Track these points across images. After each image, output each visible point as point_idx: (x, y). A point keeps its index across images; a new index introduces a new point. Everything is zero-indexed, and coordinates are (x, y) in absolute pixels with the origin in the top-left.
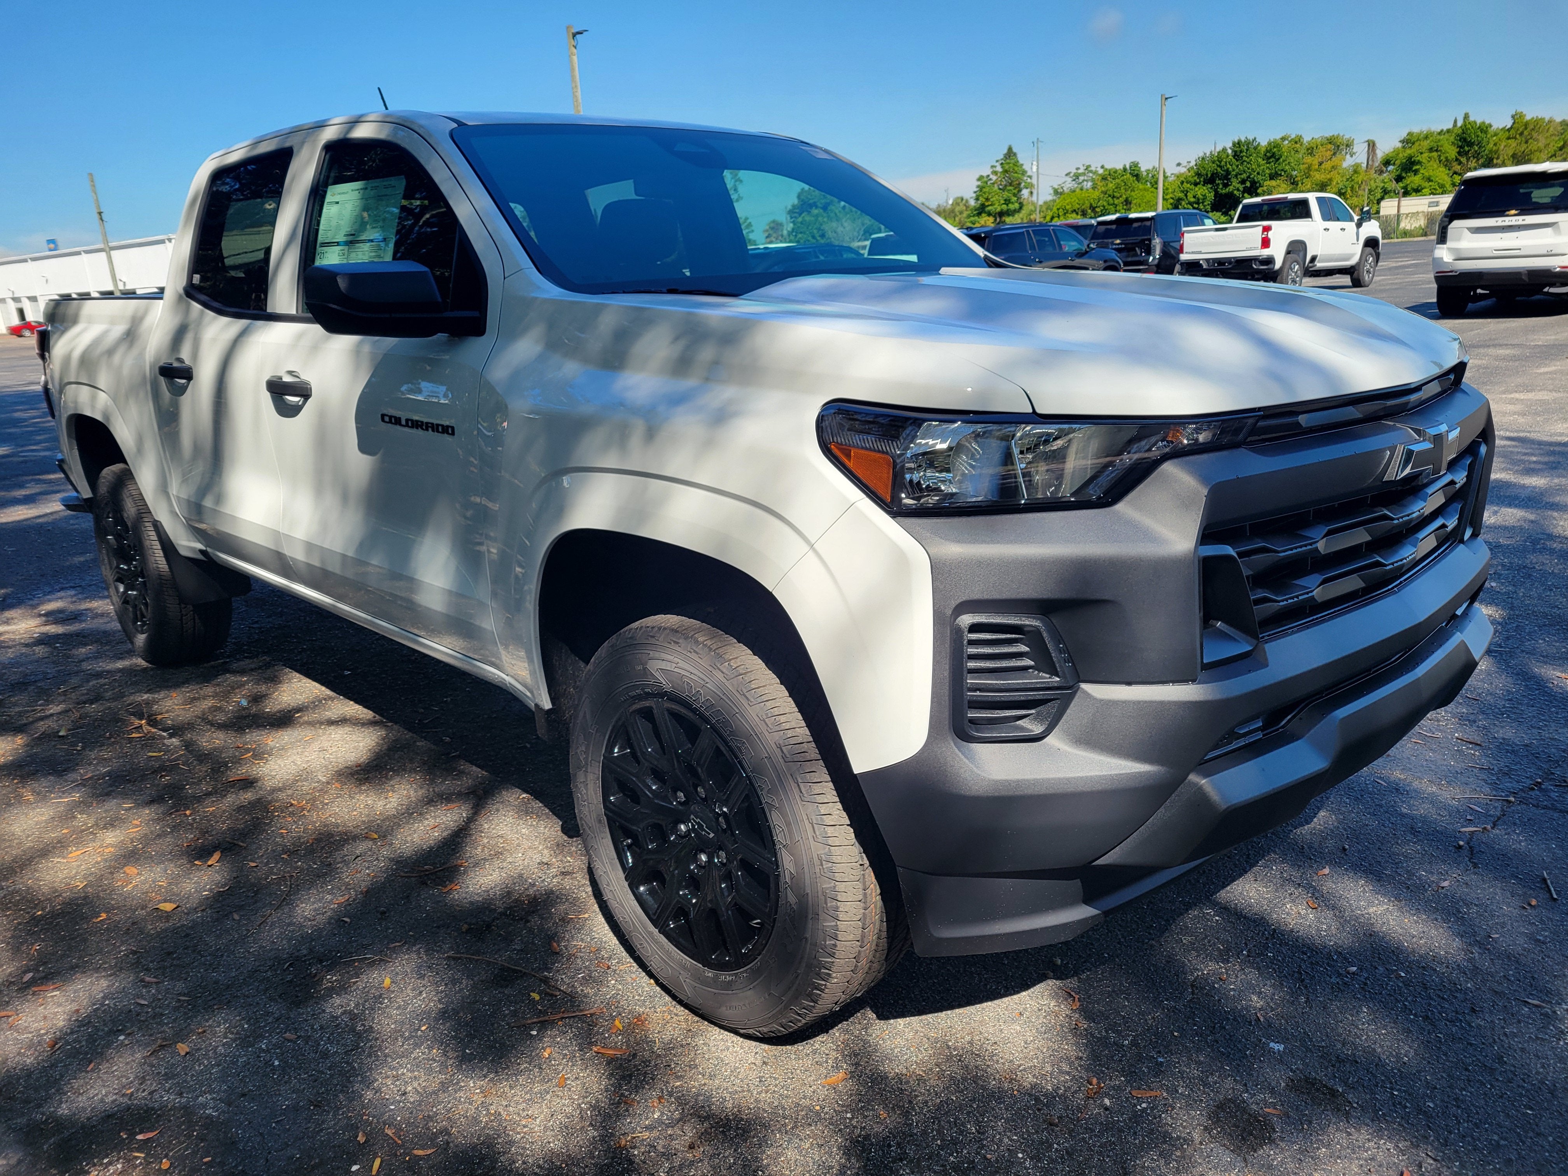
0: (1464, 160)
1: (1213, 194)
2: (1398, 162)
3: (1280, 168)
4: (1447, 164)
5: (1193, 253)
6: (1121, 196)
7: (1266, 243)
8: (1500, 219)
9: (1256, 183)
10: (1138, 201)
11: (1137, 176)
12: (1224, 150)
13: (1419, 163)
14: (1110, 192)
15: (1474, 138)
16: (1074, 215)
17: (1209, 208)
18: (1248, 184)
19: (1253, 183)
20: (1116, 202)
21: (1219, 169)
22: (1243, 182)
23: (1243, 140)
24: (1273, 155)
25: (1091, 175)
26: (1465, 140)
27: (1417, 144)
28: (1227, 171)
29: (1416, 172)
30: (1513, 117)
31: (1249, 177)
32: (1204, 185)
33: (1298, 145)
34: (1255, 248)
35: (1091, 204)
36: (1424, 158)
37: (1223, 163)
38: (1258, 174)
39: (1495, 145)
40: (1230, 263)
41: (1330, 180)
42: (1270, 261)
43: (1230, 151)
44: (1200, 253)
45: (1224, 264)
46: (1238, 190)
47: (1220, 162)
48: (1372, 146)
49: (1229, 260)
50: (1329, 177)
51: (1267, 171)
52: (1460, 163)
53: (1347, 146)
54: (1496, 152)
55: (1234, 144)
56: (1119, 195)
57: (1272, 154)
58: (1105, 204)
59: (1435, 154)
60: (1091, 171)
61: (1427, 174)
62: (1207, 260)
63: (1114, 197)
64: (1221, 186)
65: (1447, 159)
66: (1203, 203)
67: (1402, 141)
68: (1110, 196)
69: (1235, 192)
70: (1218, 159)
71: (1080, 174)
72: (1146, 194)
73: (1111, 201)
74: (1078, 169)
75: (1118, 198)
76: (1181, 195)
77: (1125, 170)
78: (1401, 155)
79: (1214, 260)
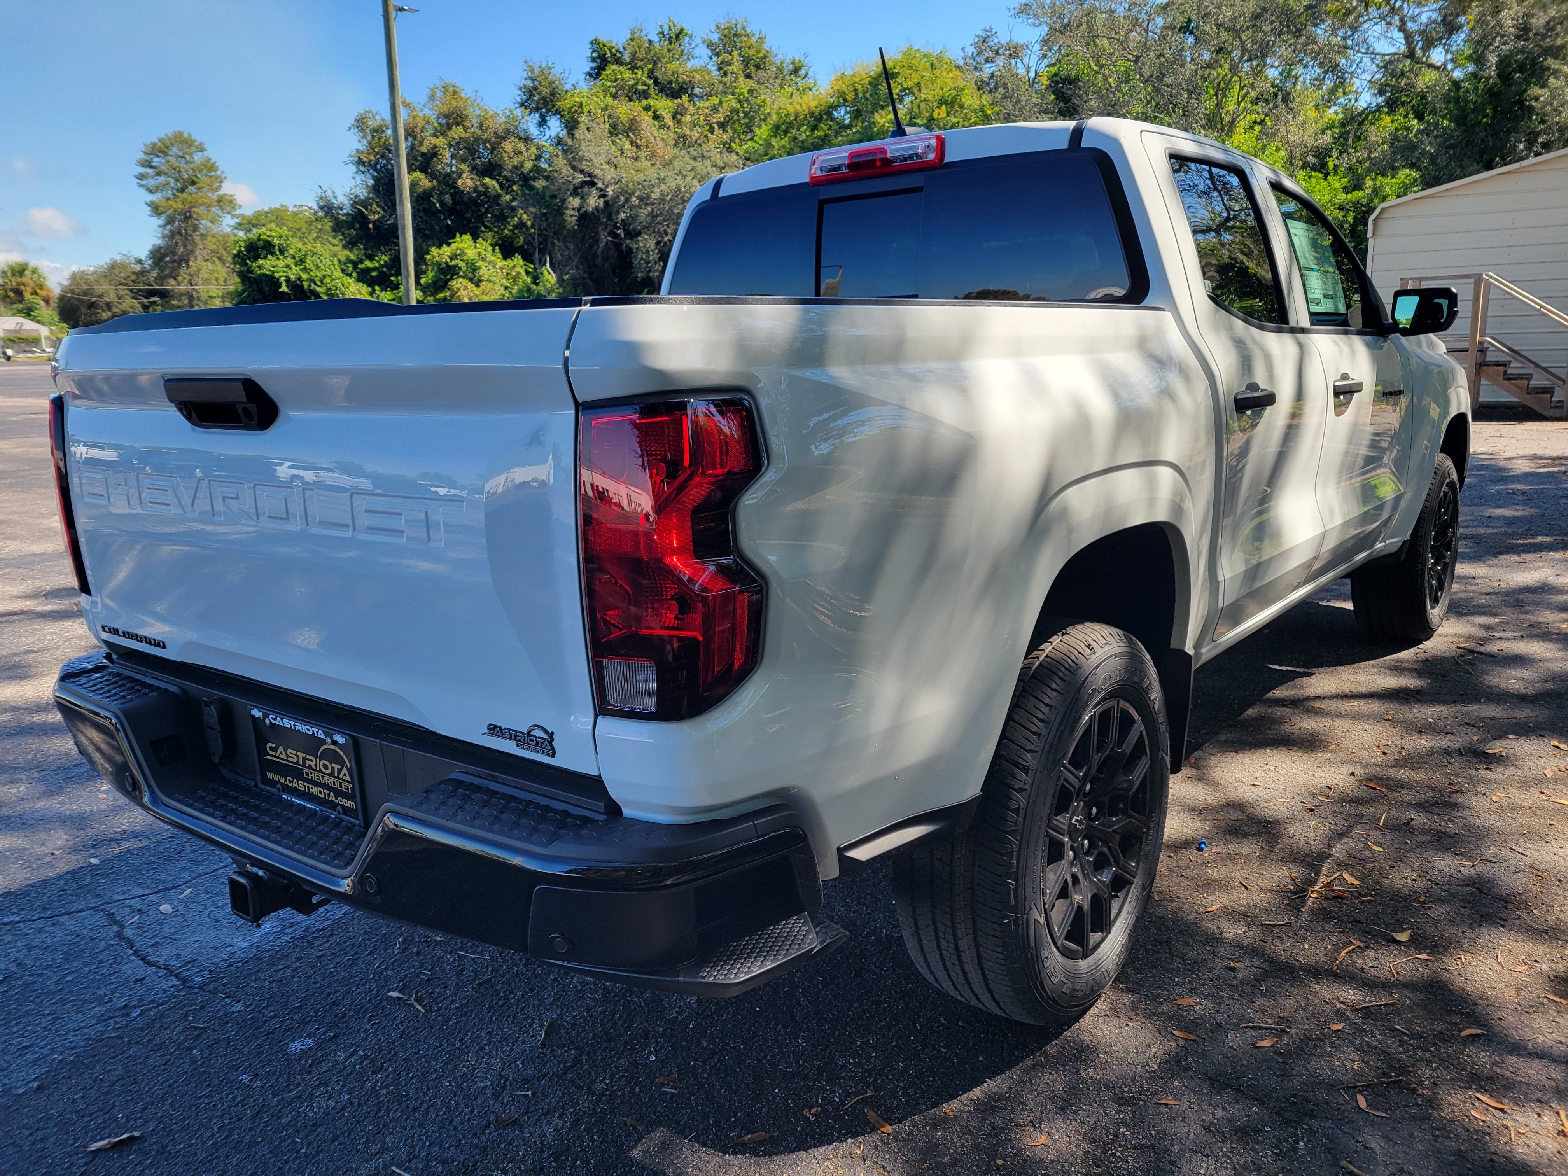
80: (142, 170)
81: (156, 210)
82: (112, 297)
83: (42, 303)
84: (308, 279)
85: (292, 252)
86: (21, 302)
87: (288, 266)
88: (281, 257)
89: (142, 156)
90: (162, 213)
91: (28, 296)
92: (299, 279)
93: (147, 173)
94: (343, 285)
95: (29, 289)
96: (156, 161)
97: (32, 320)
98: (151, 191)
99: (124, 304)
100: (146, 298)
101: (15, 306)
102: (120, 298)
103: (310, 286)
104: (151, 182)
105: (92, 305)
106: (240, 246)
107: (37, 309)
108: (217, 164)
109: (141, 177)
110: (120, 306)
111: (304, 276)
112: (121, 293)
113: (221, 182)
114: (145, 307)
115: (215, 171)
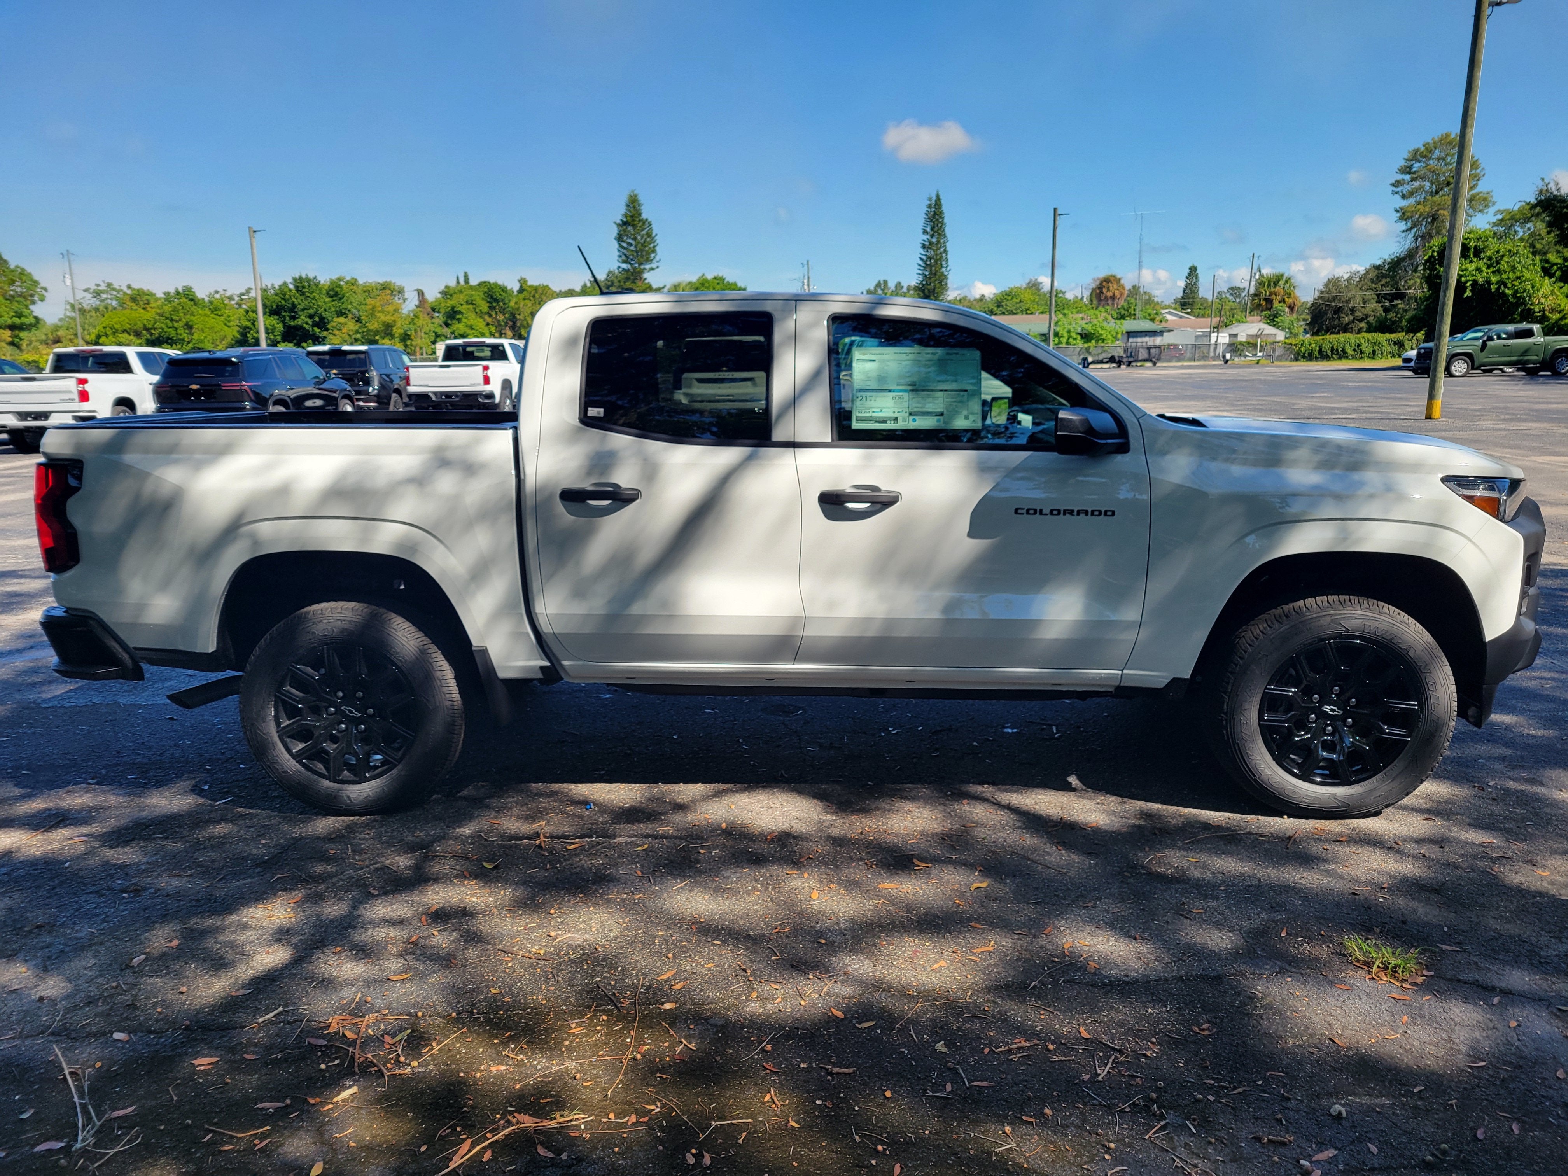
0: (493, 313)
1: (281, 325)
2: (443, 310)
3: (343, 306)
4: (481, 314)
5: (420, 386)
6: (180, 320)
7: (487, 380)
8: (717, 374)
9: (324, 318)
10: (201, 326)
11: (193, 299)
12: (285, 284)
13: (460, 313)
14: (168, 315)
15: (498, 297)
16: (125, 335)
17: (279, 338)
18: (317, 319)
19: (322, 318)
20: (176, 325)
21: (283, 302)
22: (311, 316)
23: (304, 276)
24: (336, 294)
25: (115, 293)
26: (492, 297)
27: (455, 296)
28: (293, 304)
29: (459, 320)
30: (519, 281)
31: (316, 313)
32: (270, 316)
33: (355, 287)
34: (479, 384)
35: (145, 325)
36: (464, 308)
37: (287, 297)
38: (325, 310)
39: (516, 303)
40: (457, 396)
41: (395, 321)
42: (491, 396)
43: (291, 287)
44: (427, 386)
45: (450, 397)
46: (307, 323)
47: (284, 295)
48: (421, 293)
49: (455, 394)
50: (393, 318)
51: (333, 309)
52: (490, 316)
53: (399, 292)
54: (518, 309)
55: (295, 280)
56: (177, 319)
57: (335, 292)
58: (164, 326)
59: (471, 306)
60: (114, 289)
61: (469, 323)
62: (435, 393)
63: (172, 320)
64: (287, 318)
65: (482, 312)
66: (272, 333)
67: (441, 293)
68: (167, 318)
69: (305, 325)
70: (282, 292)
71: (102, 292)
72: (207, 319)
73: (170, 324)
74: (98, 285)
75: (177, 321)
76: (249, 324)
77: (178, 293)
78: (443, 305)
79: (442, 393)
80: (1400, 177)
81: (1404, 214)
82: (1357, 302)
83: (1287, 310)
84: (1497, 283)
85: (1489, 253)
86: (1270, 309)
87: (1479, 270)
88: (1475, 260)
89: (1403, 163)
90: (1408, 218)
91: (1276, 304)
92: (1488, 282)
93: (1403, 180)
94: (1533, 287)
95: (1279, 298)
96: (1416, 166)
97: (1274, 326)
98: (1404, 197)
99: (1368, 309)
100: (1390, 301)
101: (1264, 313)
102: (1364, 303)
103: (1499, 288)
104: (1406, 188)
105: (1338, 310)
106: (1433, 251)
107: (1281, 315)
108: (1480, 162)
109: (1397, 184)
110: (1363, 310)
111: (1494, 279)
112: (1366, 297)
113: (1478, 180)
114: (1386, 310)
115: (1477, 168)
